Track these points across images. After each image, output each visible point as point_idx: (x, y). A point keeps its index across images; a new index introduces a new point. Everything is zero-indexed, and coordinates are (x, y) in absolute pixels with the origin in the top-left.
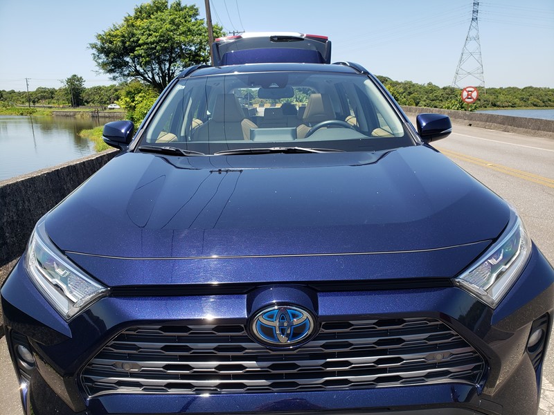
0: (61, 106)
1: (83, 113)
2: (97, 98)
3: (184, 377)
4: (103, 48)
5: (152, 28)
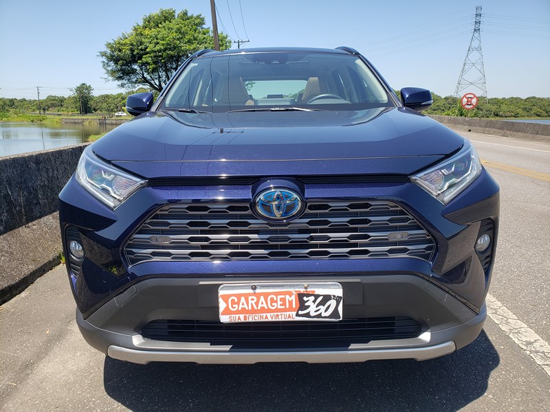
0: (70, 113)
1: (91, 120)
2: (104, 105)
3: (203, 247)
4: (112, 56)
5: (159, 36)
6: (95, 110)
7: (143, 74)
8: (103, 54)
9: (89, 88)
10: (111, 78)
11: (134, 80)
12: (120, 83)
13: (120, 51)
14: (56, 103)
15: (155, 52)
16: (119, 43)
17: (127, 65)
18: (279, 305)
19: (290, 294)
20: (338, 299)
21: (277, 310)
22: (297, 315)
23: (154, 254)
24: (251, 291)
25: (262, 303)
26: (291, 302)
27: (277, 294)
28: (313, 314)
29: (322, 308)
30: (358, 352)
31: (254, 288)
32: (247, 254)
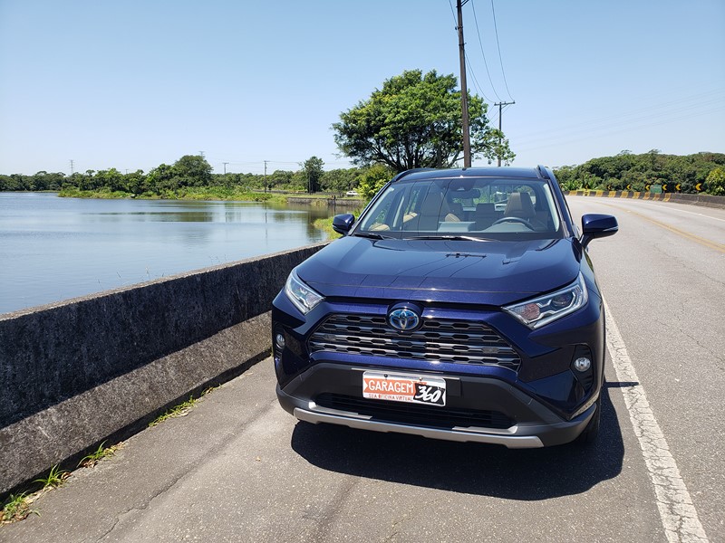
0: (297, 191)
1: (319, 200)
2: (335, 183)
3: (356, 345)
4: (345, 128)
5: (401, 104)
6: (325, 188)
7: (379, 149)
8: (337, 127)
9: (319, 162)
10: (343, 154)
11: (368, 156)
12: (353, 159)
13: (355, 122)
14: (283, 179)
15: (395, 123)
16: (354, 114)
17: (362, 138)
18: (401, 390)
19: (410, 383)
20: (442, 391)
21: (401, 393)
22: (414, 398)
23: (326, 347)
24: (384, 378)
25: (391, 388)
26: (410, 389)
27: (401, 382)
28: (425, 399)
29: (432, 396)
30: (460, 434)
31: (386, 376)
32: (384, 353)
